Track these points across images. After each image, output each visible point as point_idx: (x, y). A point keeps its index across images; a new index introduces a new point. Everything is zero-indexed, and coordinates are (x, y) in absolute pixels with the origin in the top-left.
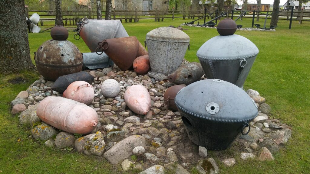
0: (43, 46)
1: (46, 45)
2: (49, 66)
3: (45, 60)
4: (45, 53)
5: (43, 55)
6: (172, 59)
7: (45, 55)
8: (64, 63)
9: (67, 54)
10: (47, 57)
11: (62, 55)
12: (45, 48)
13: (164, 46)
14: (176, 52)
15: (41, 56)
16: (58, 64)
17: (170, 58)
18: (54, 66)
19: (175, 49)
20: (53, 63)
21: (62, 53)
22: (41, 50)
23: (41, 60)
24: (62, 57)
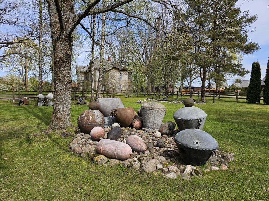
0: (84, 113)
1: (86, 112)
2: (88, 124)
3: (86, 121)
4: (86, 117)
5: (85, 118)
6: (157, 119)
7: (86, 118)
8: (97, 123)
9: (98, 117)
10: (87, 119)
11: (96, 118)
12: (85, 114)
13: (153, 112)
14: (160, 115)
15: (83, 119)
16: (93, 123)
17: (156, 119)
18: (91, 124)
19: (159, 114)
20: (91, 122)
21: (96, 117)
22: (84, 115)
23: (83, 121)
24: (96, 119)
